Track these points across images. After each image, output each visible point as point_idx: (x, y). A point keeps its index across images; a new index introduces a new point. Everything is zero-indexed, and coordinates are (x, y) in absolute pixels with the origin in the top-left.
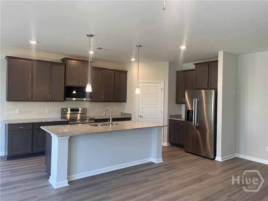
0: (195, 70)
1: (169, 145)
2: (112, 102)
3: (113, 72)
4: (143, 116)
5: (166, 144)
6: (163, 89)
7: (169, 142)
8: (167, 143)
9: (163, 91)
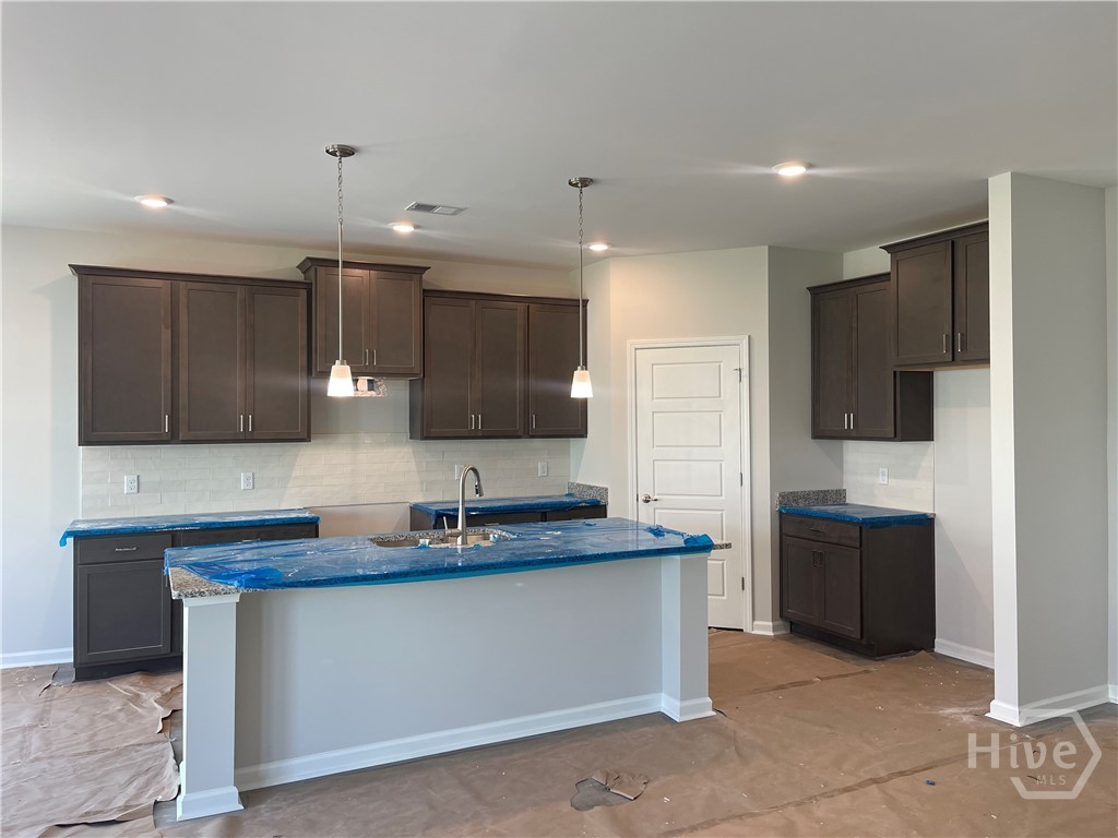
0: (893, 277)
1: (784, 632)
2: (519, 437)
3: (521, 306)
4: (656, 497)
5: (765, 628)
6: (745, 373)
7: (781, 616)
8: (771, 624)
9: (745, 380)
